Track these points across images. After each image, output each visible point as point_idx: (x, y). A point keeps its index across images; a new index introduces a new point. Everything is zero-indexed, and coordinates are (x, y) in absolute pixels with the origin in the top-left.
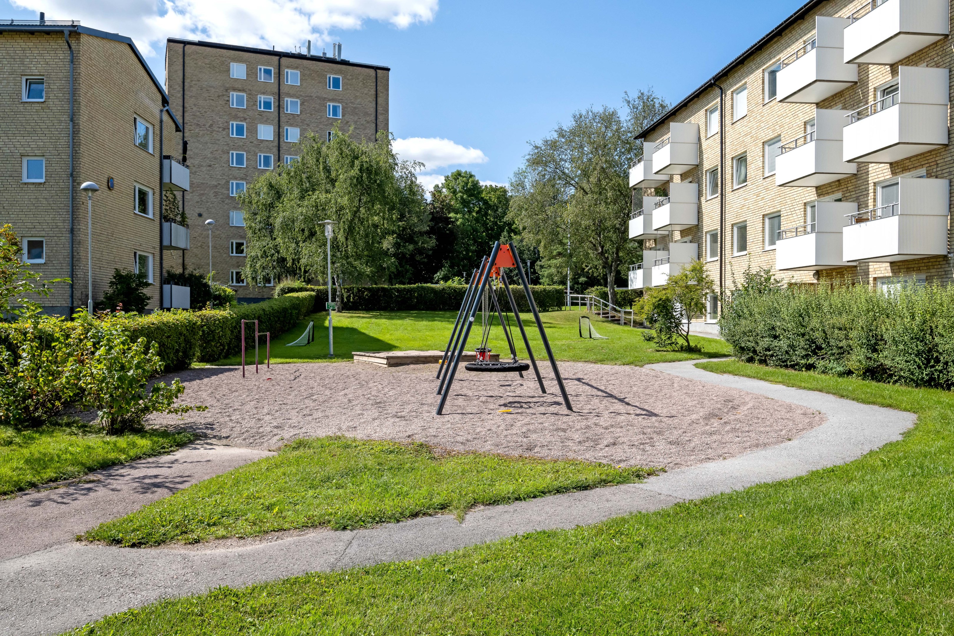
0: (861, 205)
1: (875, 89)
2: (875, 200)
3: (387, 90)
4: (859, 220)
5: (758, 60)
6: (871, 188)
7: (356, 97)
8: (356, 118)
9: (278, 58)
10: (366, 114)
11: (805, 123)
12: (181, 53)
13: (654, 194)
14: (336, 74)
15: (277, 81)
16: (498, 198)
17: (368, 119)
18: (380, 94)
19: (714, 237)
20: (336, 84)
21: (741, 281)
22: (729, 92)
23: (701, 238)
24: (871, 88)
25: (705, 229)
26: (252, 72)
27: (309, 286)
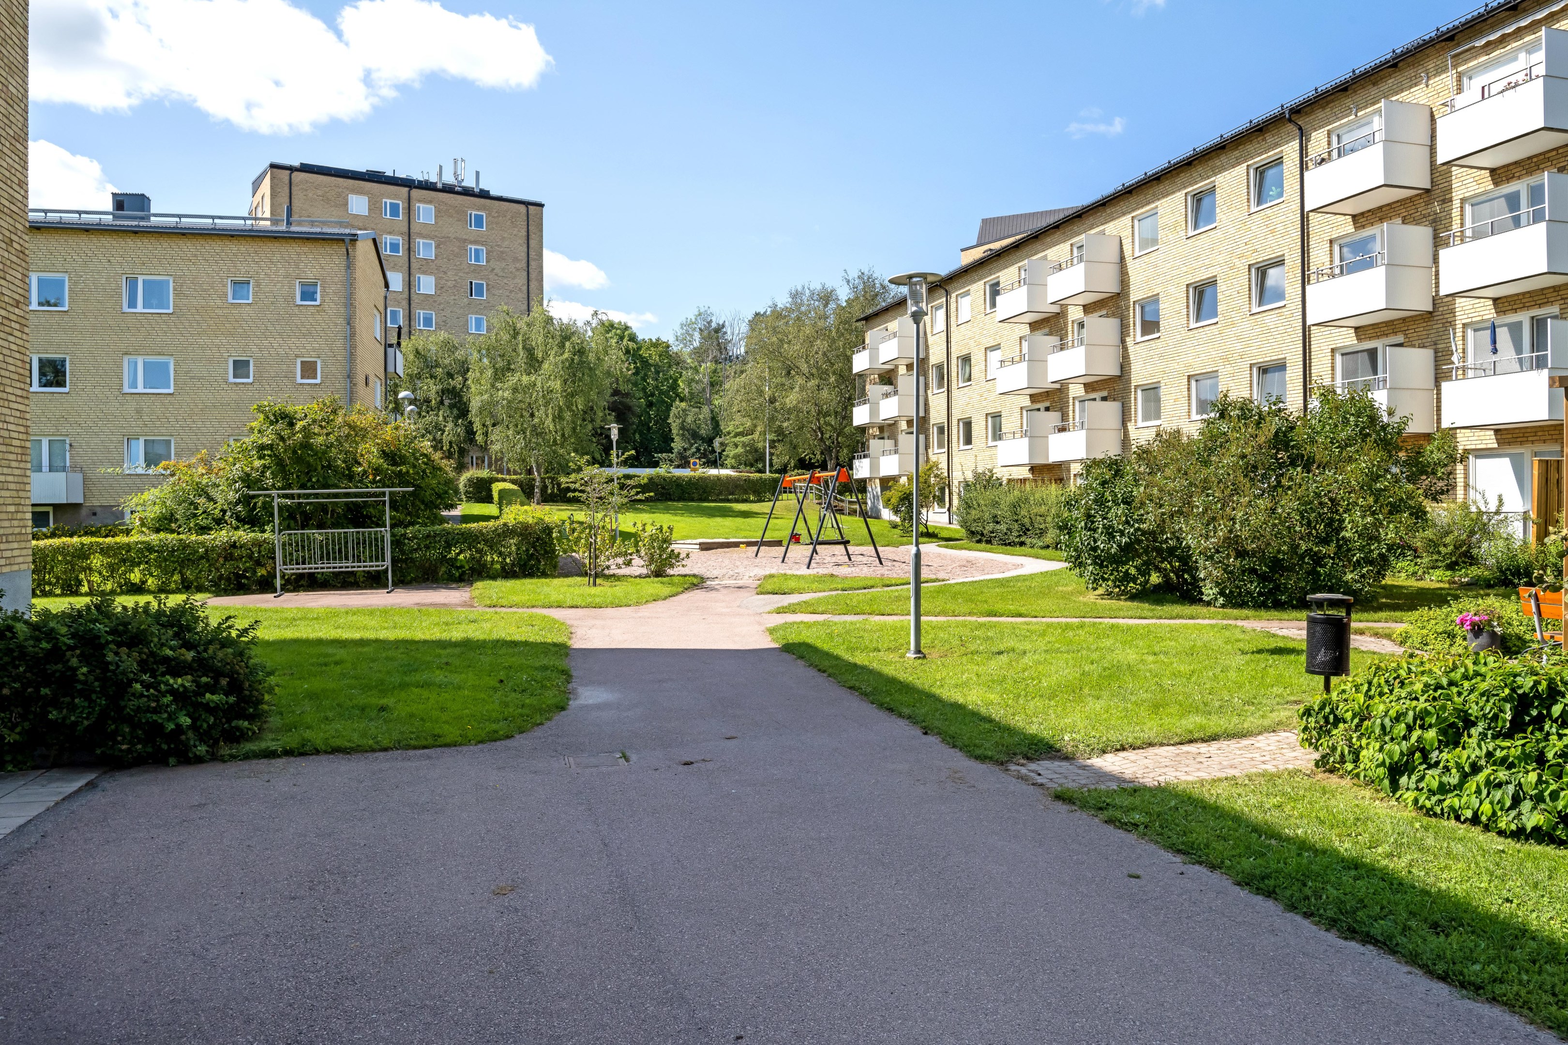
0: (1064, 417)
1: (1073, 322)
2: (1074, 411)
3: (541, 230)
4: (1062, 429)
5: (980, 272)
6: (1071, 401)
7: (503, 239)
8: (504, 265)
9: (407, 189)
10: (516, 260)
11: (1021, 338)
12: (287, 182)
13: (877, 380)
14: (478, 210)
15: (406, 218)
16: (660, 356)
17: (518, 265)
18: (532, 236)
19: (941, 430)
20: (479, 221)
21: (970, 477)
22: (954, 295)
23: (928, 429)
24: (1070, 320)
25: (932, 422)
26: (375, 206)
27: (500, 476)
